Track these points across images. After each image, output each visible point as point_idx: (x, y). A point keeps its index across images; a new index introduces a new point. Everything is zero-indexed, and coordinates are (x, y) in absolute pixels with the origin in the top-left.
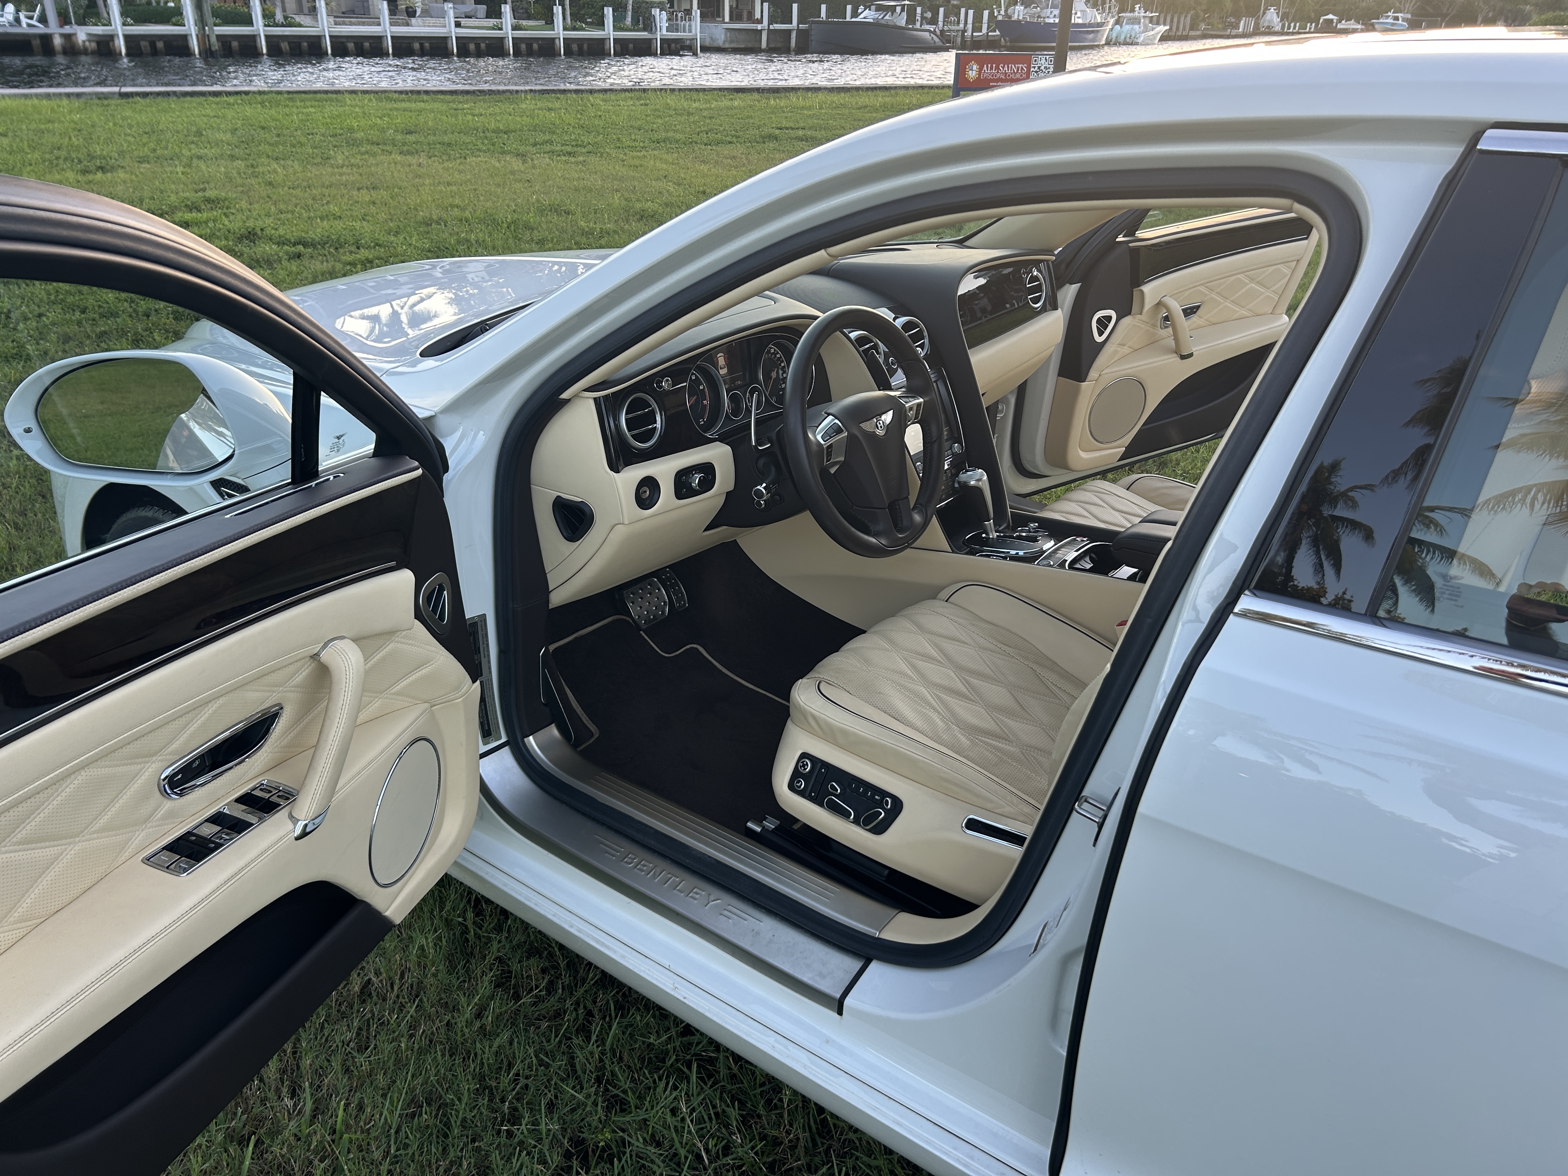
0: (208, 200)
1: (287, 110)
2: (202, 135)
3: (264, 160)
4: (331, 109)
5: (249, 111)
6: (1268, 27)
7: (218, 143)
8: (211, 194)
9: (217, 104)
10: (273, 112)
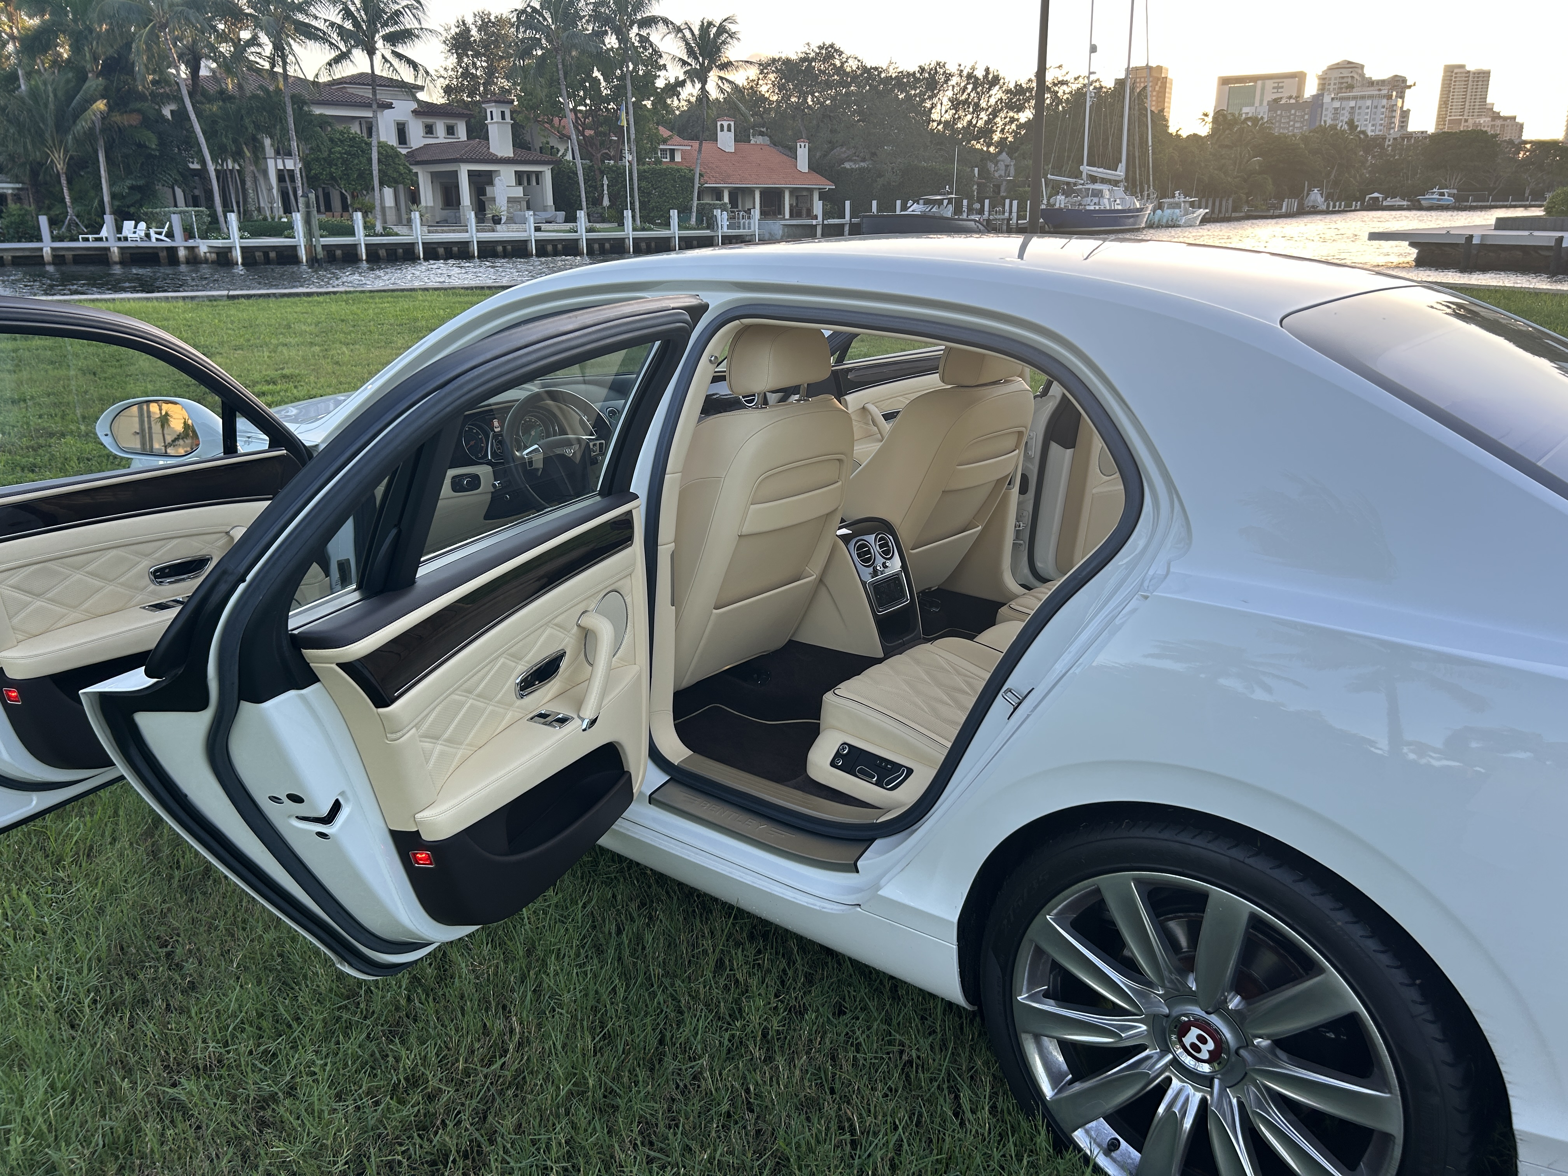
0: (284, 376)
1: (366, 306)
2: (290, 327)
3: (338, 345)
4: (404, 304)
5: (334, 308)
6: (1313, 207)
7: (302, 334)
8: (286, 371)
9: (309, 302)
10: (354, 308)
